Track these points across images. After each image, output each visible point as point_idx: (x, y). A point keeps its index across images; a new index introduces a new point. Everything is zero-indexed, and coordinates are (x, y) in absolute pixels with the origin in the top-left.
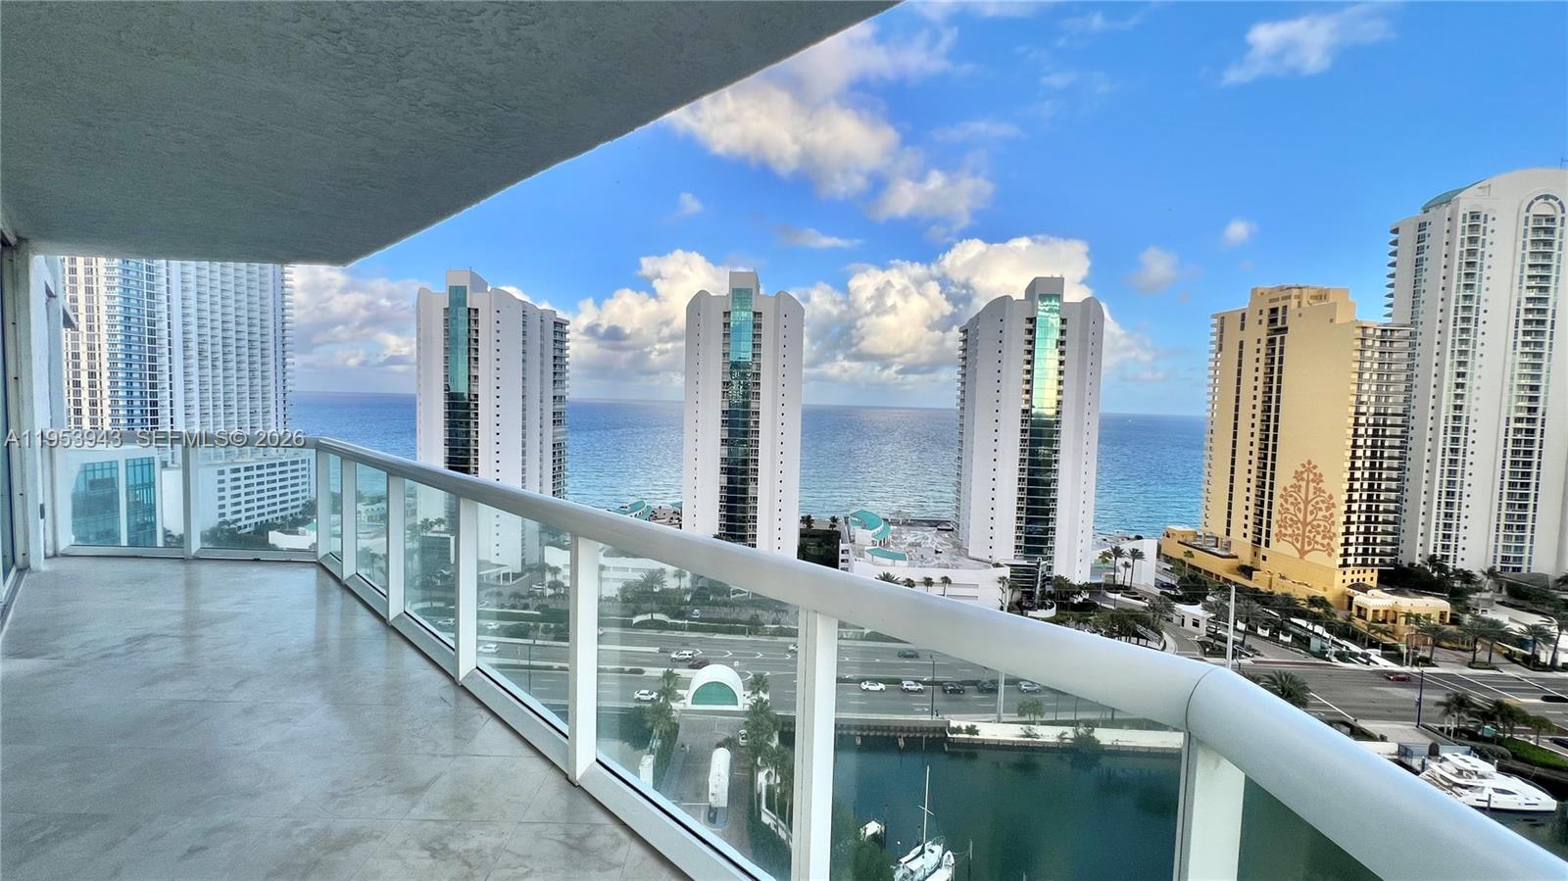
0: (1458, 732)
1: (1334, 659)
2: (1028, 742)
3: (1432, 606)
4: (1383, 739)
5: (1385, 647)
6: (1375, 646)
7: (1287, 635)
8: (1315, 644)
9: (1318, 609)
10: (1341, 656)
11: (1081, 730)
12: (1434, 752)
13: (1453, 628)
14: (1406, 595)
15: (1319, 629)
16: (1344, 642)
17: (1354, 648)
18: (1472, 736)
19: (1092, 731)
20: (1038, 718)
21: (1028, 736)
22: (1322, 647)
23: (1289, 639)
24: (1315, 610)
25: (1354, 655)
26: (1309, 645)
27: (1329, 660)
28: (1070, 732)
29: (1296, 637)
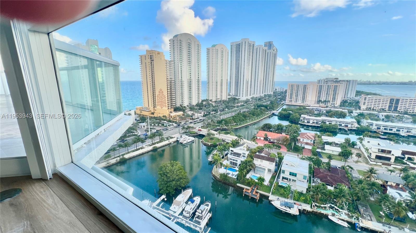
0: (184, 133)
1: (168, 126)
2: (108, 165)
3: (181, 113)
4: (175, 137)
5: (175, 122)
6: (174, 122)
7: (160, 124)
8: (165, 125)
9: (165, 117)
10: (169, 126)
11: (121, 157)
12: (181, 137)
13: (184, 116)
14: (177, 112)
15: (165, 122)
16: (169, 123)
17: (171, 124)
18: (186, 132)
19: (124, 156)
20: (110, 158)
21: (108, 163)
22: (166, 125)
23: (161, 125)
24: (164, 118)
25: (171, 125)
26: (164, 125)
27: (167, 127)
28: (118, 159)
29: (162, 124)
